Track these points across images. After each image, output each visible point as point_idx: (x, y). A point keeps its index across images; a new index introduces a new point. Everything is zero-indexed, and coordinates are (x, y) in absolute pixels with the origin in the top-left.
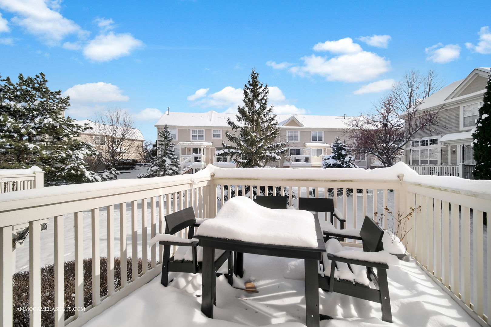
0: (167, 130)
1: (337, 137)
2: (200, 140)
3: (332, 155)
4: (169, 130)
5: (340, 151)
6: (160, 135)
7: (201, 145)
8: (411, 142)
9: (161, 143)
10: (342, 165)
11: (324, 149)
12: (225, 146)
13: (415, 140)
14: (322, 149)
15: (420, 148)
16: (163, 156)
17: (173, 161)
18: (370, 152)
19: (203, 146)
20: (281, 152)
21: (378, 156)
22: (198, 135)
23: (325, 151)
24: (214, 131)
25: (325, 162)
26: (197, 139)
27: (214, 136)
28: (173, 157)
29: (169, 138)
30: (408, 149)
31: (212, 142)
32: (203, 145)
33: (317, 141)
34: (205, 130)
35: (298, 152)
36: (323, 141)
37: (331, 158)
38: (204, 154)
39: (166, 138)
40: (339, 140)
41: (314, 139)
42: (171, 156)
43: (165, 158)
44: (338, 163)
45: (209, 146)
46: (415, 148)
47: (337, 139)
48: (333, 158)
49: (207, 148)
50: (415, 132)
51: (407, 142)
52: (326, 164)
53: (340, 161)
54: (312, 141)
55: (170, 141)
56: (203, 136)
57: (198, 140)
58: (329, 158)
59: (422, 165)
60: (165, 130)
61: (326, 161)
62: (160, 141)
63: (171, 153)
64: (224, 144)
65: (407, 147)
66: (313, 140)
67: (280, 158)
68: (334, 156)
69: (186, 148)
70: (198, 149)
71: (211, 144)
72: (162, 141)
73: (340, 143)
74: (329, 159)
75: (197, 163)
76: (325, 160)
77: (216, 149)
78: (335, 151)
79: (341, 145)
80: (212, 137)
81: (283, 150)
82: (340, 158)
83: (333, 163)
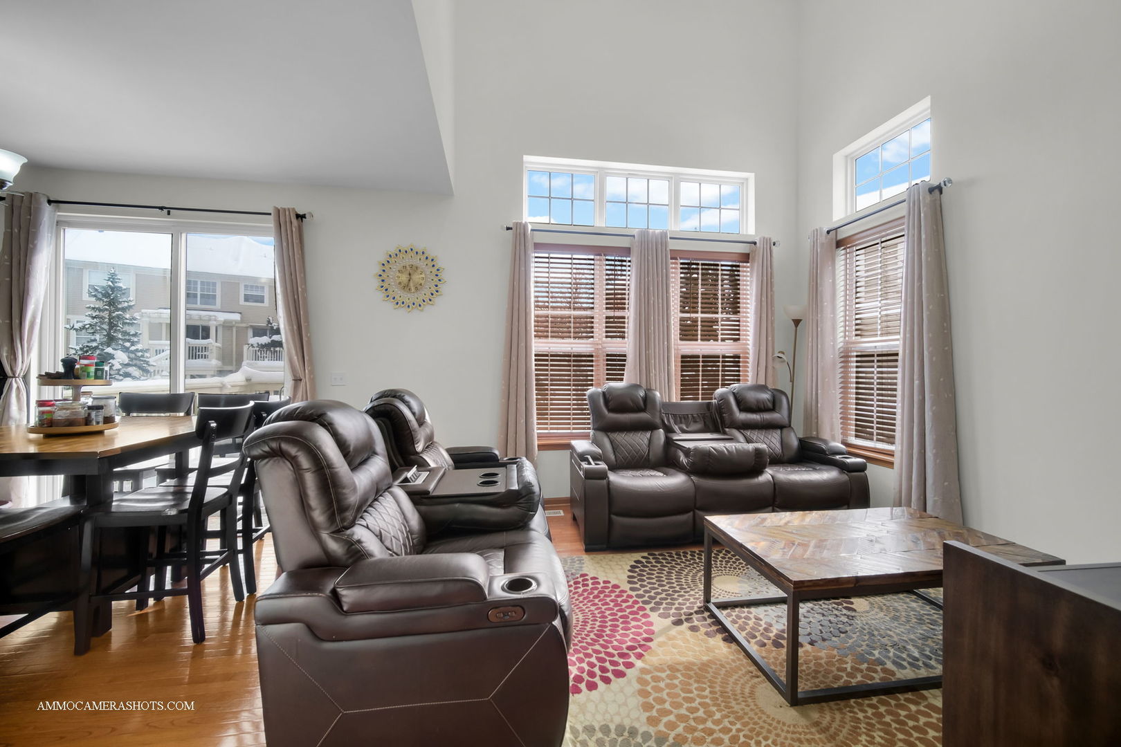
0: (116, 285)
2: (204, 307)
4: (120, 285)
6: (95, 296)
7: (210, 320)
9: (97, 313)
12: (275, 328)
16: (102, 344)
17: (132, 356)
19: (215, 323)
22: (199, 293)
24: (246, 286)
26: (196, 304)
27: (247, 298)
28: (133, 348)
29: (120, 303)
31: (240, 313)
32: (215, 320)
34: (222, 283)
38: (216, 342)
39: (112, 303)
42: (127, 344)
43: (109, 350)
45: (231, 322)
49: (227, 326)
55: (124, 309)
56: (214, 297)
57: (199, 305)
60: (110, 283)
62: (93, 308)
63: (127, 337)
64: (271, 324)
69: (161, 324)
70: (199, 326)
71: (237, 317)
72: (100, 310)
75: (197, 360)
77: (250, 333)
80: (242, 302)
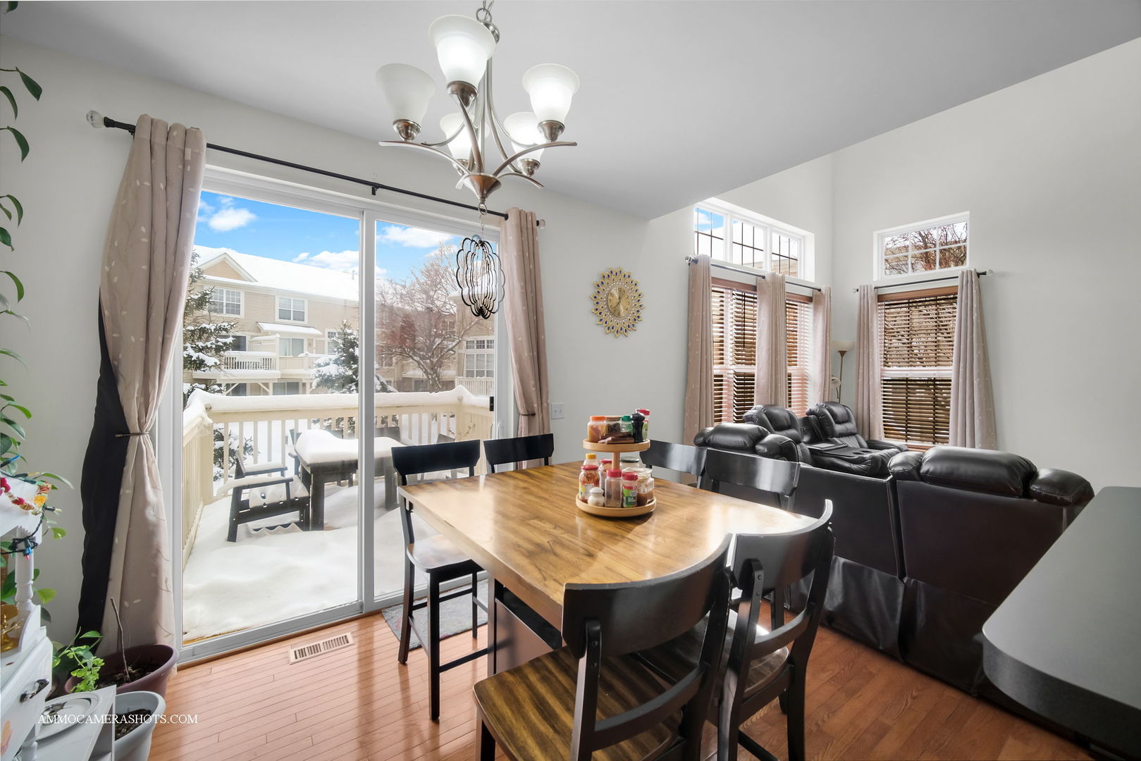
1: (345, 321)
3: (334, 357)
5: (351, 350)
8: (465, 343)
10: (354, 377)
11: (308, 340)
13: (471, 339)
14: (303, 340)
15: (475, 351)
18: (406, 354)
20: (214, 346)
21: (418, 362)
23: (310, 345)
25: (319, 371)
30: (460, 351)
33: (292, 321)
35: (239, 344)
36: (306, 322)
37: (331, 362)
40: (349, 328)
41: (284, 315)
44: (347, 373)
46: (470, 351)
47: (345, 325)
48: (336, 362)
50: (470, 328)
51: (460, 341)
52: (320, 375)
53: (350, 368)
54: (277, 319)
58: (327, 361)
59: (478, 378)
61: (321, 369)
65: (459, 348)
66: (280, 318)
67: (216, 363)
68: (338, 359)
73: (351, 334)
74: (327, 364)
76: (319, 365)
78: (341, 348)
79: (352, 337)
81: (220, 344)
82: (349, 363)
83: (338, 374)
